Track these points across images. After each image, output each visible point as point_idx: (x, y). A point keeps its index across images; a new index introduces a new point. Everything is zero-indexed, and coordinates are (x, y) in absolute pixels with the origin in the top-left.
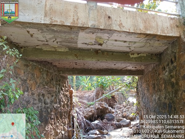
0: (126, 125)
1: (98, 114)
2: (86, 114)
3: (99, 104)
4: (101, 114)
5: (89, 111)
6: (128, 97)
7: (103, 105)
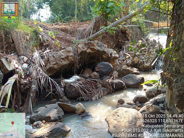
0: (133, 85)
2: (55, 64)
3: (85, 44)
5: (63, 57)
6: (148, 33)
7: (93, 45)
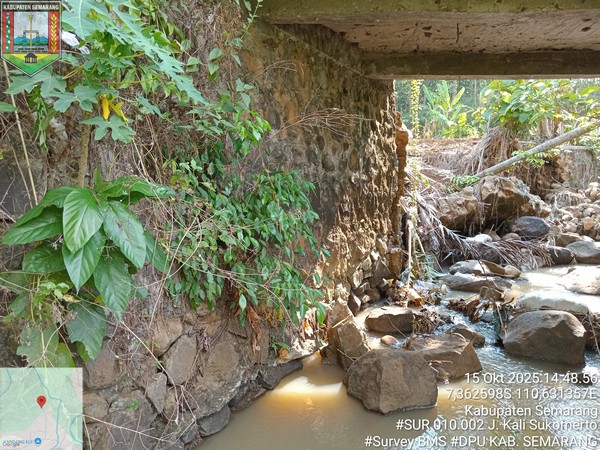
1: (488, 216)
2: (448, 213)
3: (496, 182)
4: (500, 215)
5: (460, 202)
7: (509, 185)
